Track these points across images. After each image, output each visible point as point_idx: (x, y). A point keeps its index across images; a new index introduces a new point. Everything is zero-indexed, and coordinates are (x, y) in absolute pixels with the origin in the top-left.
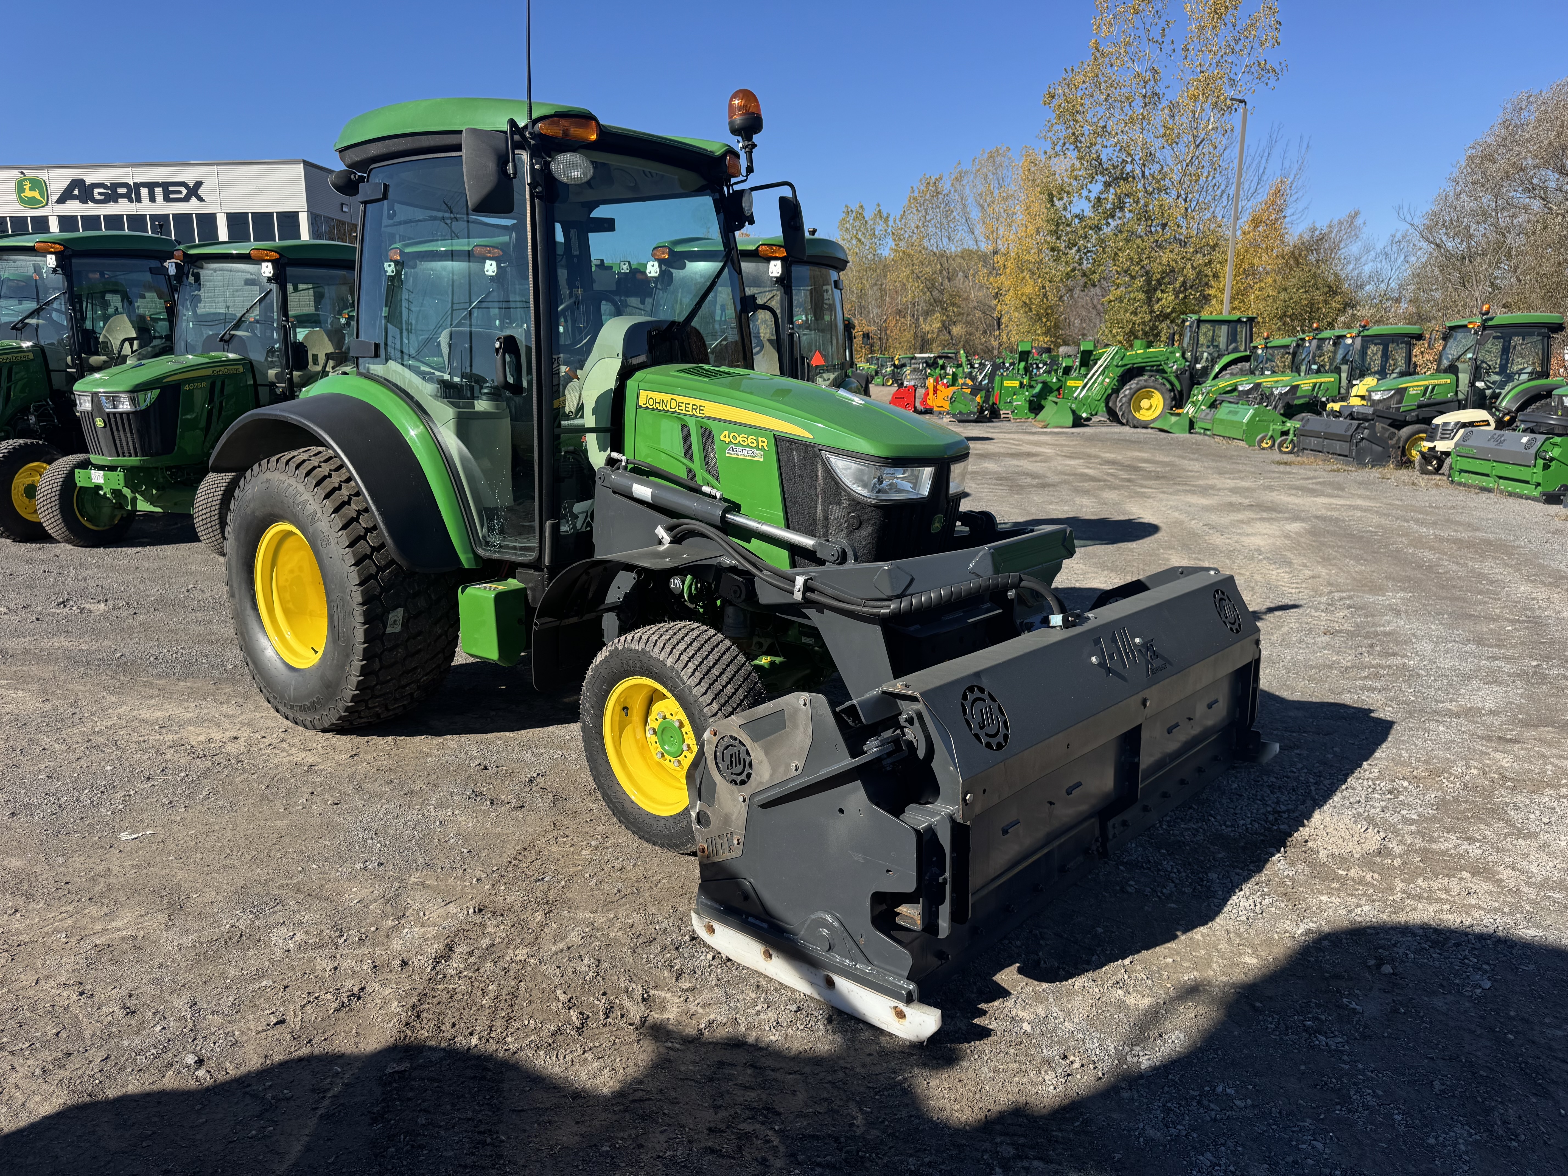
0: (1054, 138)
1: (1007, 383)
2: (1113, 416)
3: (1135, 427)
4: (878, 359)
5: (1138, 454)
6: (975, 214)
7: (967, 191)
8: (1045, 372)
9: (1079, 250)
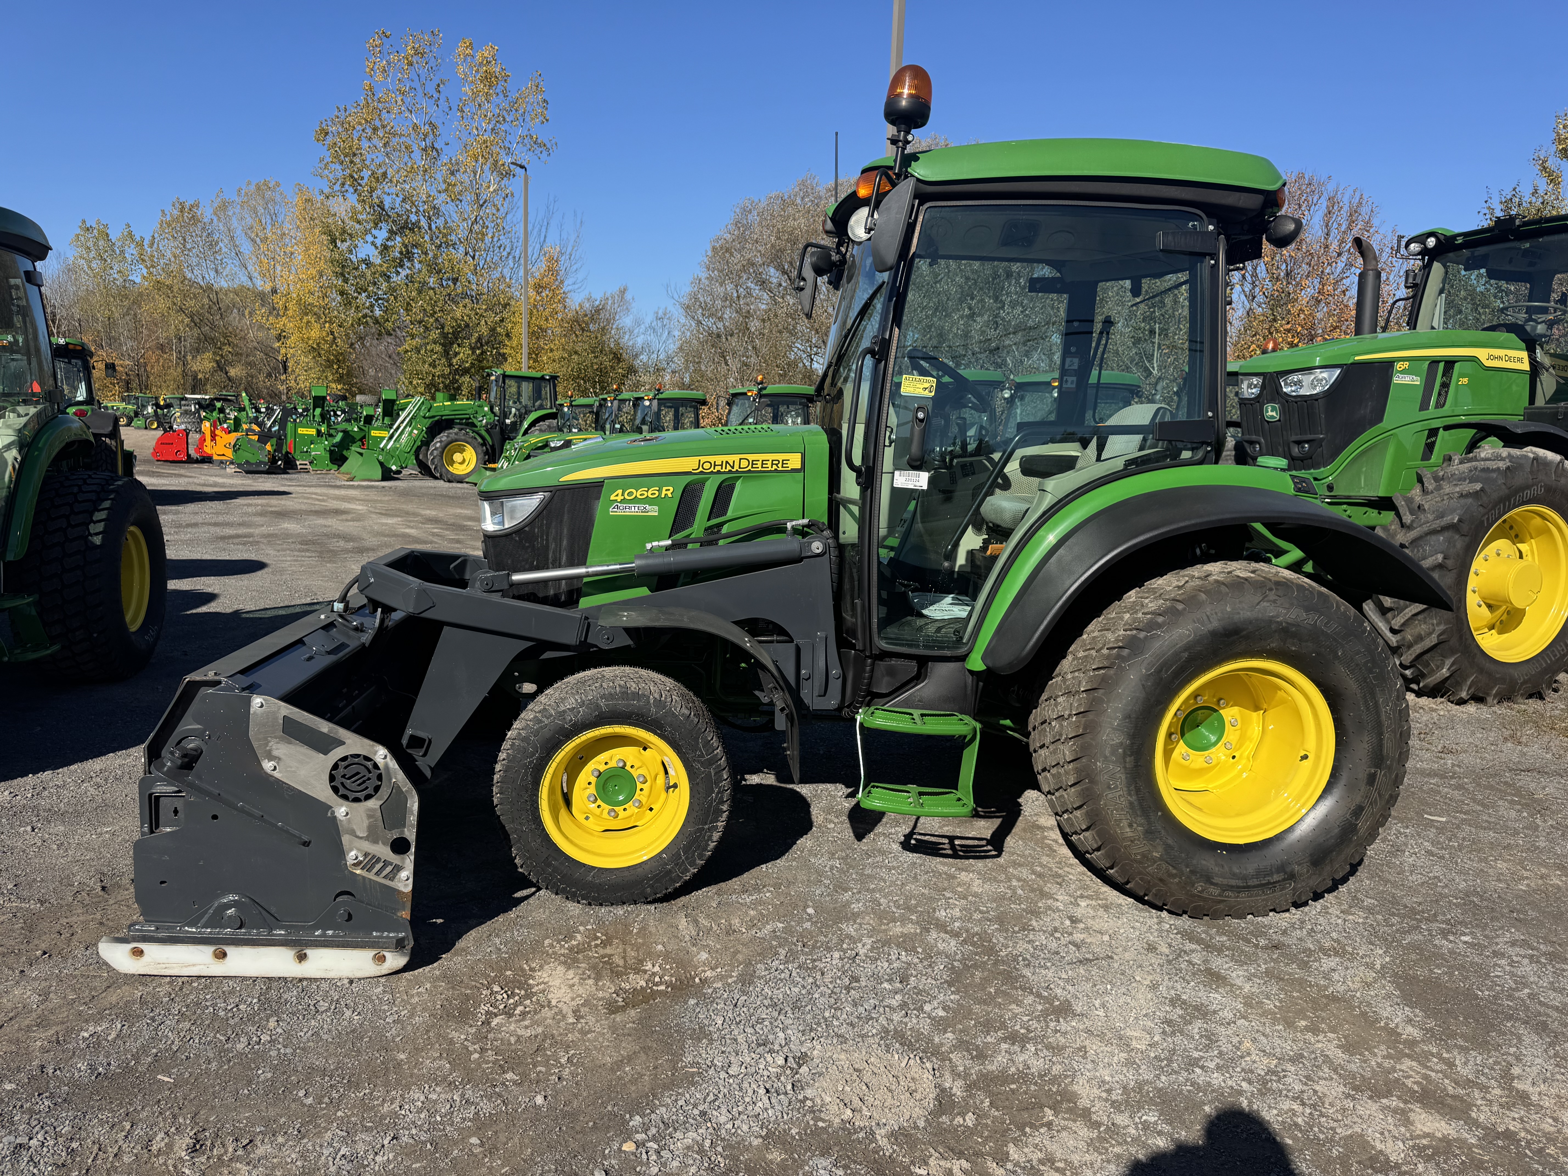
0: (331, 176)
1: (301, 431)
2: (425, 470)
3: (449, 481)
4: (137, 398)
5: (459, 511)
6: (246, 248)
7: (235, 223)
8: (343, 421)
9: (368, 297)
